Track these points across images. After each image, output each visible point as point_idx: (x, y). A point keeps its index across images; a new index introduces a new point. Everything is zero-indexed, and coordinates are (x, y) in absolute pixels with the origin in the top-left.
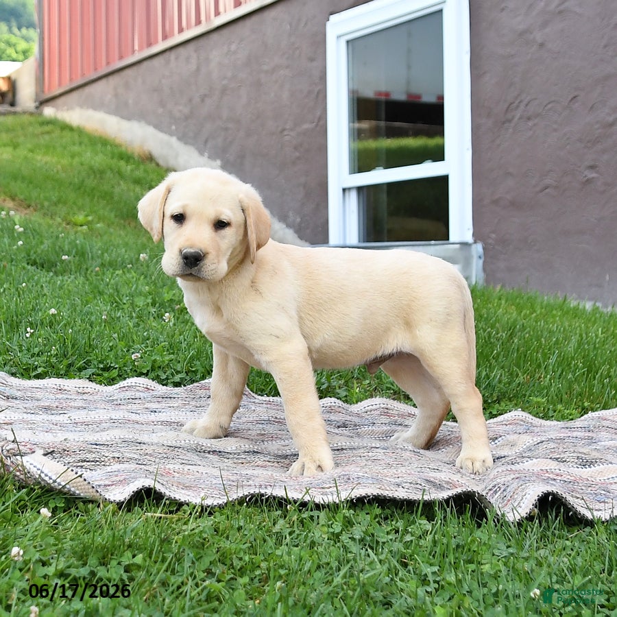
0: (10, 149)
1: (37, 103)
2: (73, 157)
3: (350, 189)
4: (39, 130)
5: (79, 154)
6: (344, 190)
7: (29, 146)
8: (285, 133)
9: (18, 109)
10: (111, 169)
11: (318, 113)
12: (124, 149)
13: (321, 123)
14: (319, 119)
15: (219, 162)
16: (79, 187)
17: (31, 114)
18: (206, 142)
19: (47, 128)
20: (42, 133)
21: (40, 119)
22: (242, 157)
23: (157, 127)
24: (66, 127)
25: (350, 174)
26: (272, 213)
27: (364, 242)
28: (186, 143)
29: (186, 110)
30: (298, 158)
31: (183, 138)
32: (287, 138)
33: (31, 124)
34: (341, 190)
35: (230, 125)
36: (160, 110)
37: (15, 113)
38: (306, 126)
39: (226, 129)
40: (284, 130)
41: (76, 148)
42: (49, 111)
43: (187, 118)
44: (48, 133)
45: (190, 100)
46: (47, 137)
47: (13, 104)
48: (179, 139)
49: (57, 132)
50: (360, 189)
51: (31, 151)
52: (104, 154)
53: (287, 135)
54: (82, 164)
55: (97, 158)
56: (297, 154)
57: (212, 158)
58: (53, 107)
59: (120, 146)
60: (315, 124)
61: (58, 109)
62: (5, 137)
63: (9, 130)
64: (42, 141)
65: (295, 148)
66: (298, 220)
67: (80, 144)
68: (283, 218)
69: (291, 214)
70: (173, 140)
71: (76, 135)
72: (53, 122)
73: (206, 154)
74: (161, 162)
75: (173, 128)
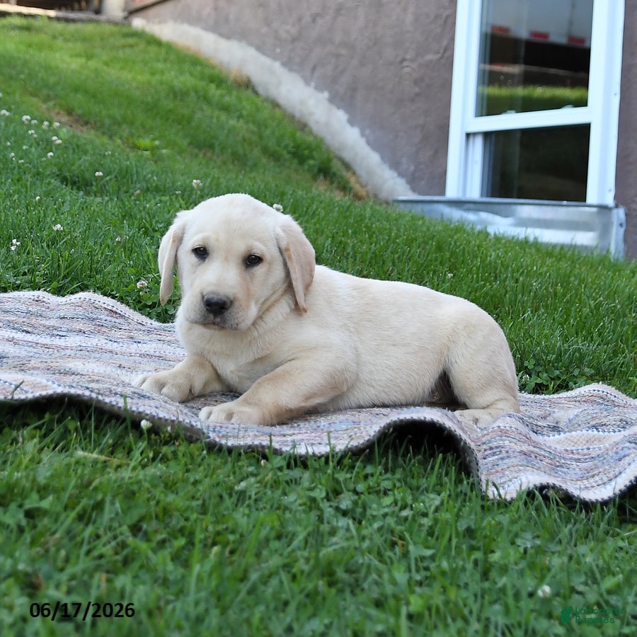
0: (83, 60)
1: (126, 13)
2: (153, 74)
3: (475, 134)
4: (122, 41)
5: (162, 72)
6: (468, 135)
7: (105, 58)
8: (405, 64)
9: (102, 17)
10: (196, 92)
11: (445, 43)
12: (216, 71)
13: (446, 55)
14: (445, 51)
15: (326, 95)
16: (152, 108)
17: (115, 24)
18: (314, 69)
19: (131, 41)
20: (124, 47)
21: (125, 30)
22: (353, 89)
23: (259, 48)
24: (154, 41)
25: (476, 116)
26: (383, 158)
27: (487, 196)
28: (291, 70)
29: (294, 31)
30: (417, 95)
31: (288, 64)
32: (406, 70)
33: (112, 35)
34: (464, 137)
35: (343, 51)
36: (265, 30)
37: (97, 22)
38: (429, 57)
39: (338, 56)
40: (403, 60)
41: (160, 66)
42: (138, 23)
43: (294, 40)
44: (131, 46)
45: (300, 19)
46: (128, 51)
47: (98, 11)
48: (284, 64)
49: (142, 46)
50: (487, 135)
51: (106, 64)
52: (191, 74)
53: (407, 66)
54: (162, 83)
55: (182, 79)
56: (417, 90)
57: (319, 88)
58: (144, 18)
59: (213, 67)
60: (440, 55)
61: (148, 20)
62: (79, 47)
63: (85, 39)
64: (121, 54)
65: (416, 82)
66: (412, 168)
67: (165, 60)
68: (395, 165)
69: (404, 160)
70: (277, 65)
71: (163, 50)
72: (139, 35)
73: (313, 84)
74: (260, 90)
75: (278, 50)
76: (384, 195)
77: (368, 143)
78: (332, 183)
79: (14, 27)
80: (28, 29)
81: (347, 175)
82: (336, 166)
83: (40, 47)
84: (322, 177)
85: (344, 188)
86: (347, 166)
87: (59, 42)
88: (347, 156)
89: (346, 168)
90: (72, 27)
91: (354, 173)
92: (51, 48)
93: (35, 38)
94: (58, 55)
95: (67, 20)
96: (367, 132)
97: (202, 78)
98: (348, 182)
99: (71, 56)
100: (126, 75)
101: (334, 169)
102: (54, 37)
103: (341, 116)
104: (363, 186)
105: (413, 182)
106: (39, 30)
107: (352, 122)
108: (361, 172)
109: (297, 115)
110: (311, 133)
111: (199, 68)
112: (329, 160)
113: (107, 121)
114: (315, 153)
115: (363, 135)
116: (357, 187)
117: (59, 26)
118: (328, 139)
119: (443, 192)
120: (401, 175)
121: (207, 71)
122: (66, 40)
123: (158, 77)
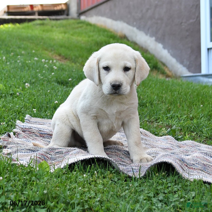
0: (63, 34)
1: (78, 14)
2: (89, 37)
4: (77, 26)
5: (93, 36)
7: (71, 33)
8: (183, 24)
9: (70, 17)
11: (197, 15)
12: (113, 33)
13: (198, 20)
14: (197, 18)
15: (154, 38)
17: (74, 19)
18: (148, 29)
19: (80, 25)
20: (78, 28)
21: (78, 21)
22: (164, 35)
23: (128, 23)
24: (89, 24)
25: (211, 42)
26: (177, 60)
28: (140, 30)
29: (140, 15)
31: (139, 28)
32: (183, 27)
33: (73, 23)
34: (207, 50)
35: (159, 22)
37: (68, 19)
38: (191, 21)
39: (157, 23)
40: (182, 23)
41: (92, 34)
43: (140, 19)
44: (81, 27)
45: (142, 11)
46: (80, 29)
47: (68, 15)
48: (137, 28)
49: (85, 26)
51: (72, 35)
52: (103, 35)
53: (183, 25)
54: (92, 40)
55: (100, 38)
56: (187, 34)
57: (151, 36)
58: (85, 16)
59: (111, 32)
60: (195, 19)
61: (87, 16)
62: (62, 29)
63: (63, 26)
64: (77, 31)
65: (187, 31)
66: (188, 63)
67: (94, 31)
68: (182, 63)
69: (185, 60)
70: (135, 29)
71: (92, 28)
72: (83, 22)
73: (149, 35)
74: (130, 39)
75: (135, 23)
76: (178, 74)
77: (171, 55)
78: (158, 71)
79: (38, 24)
80: (43, 24)
81: (164, 68)
82: (160, 65)
83: (48, 31)
84: (154, 69)
85: (163, 73)
86: (164, 64)
87: (55, 28)
88: (164, 60)
89: (163, 65)
90: (59, 22)
91: (167, 67)
92: (51, 31)
93: (46, 28)
94: (54, 33)
95: (57, 20)
96: (170, 51)
97: (108, 37)
98: (164, 71)
99: (59, 33)
100: (80, 39)
101: (159, 66)
102: (52, 27)
103: (160, 46)
104: (170, 71)
105: (189, 68)
106: (46, 25)
107: (164, 48)
108: (169, 66)
109: (144, 47)
110: (149, 53)
111: (106, 33)
112: (157, 63)
113: (73, 57)
114: (151, 61)
115: (169, 52)
116: (168, 72)
117: (54, 22)
118: (156, 55)
119: (200, 72)
120: (184, 66)
121: (109, 34)
122: (57, 27)
123: (91, 38)
